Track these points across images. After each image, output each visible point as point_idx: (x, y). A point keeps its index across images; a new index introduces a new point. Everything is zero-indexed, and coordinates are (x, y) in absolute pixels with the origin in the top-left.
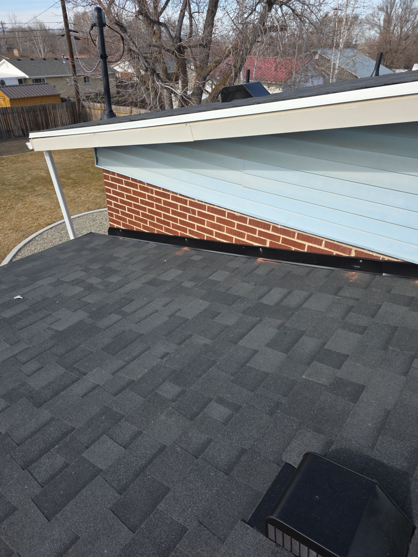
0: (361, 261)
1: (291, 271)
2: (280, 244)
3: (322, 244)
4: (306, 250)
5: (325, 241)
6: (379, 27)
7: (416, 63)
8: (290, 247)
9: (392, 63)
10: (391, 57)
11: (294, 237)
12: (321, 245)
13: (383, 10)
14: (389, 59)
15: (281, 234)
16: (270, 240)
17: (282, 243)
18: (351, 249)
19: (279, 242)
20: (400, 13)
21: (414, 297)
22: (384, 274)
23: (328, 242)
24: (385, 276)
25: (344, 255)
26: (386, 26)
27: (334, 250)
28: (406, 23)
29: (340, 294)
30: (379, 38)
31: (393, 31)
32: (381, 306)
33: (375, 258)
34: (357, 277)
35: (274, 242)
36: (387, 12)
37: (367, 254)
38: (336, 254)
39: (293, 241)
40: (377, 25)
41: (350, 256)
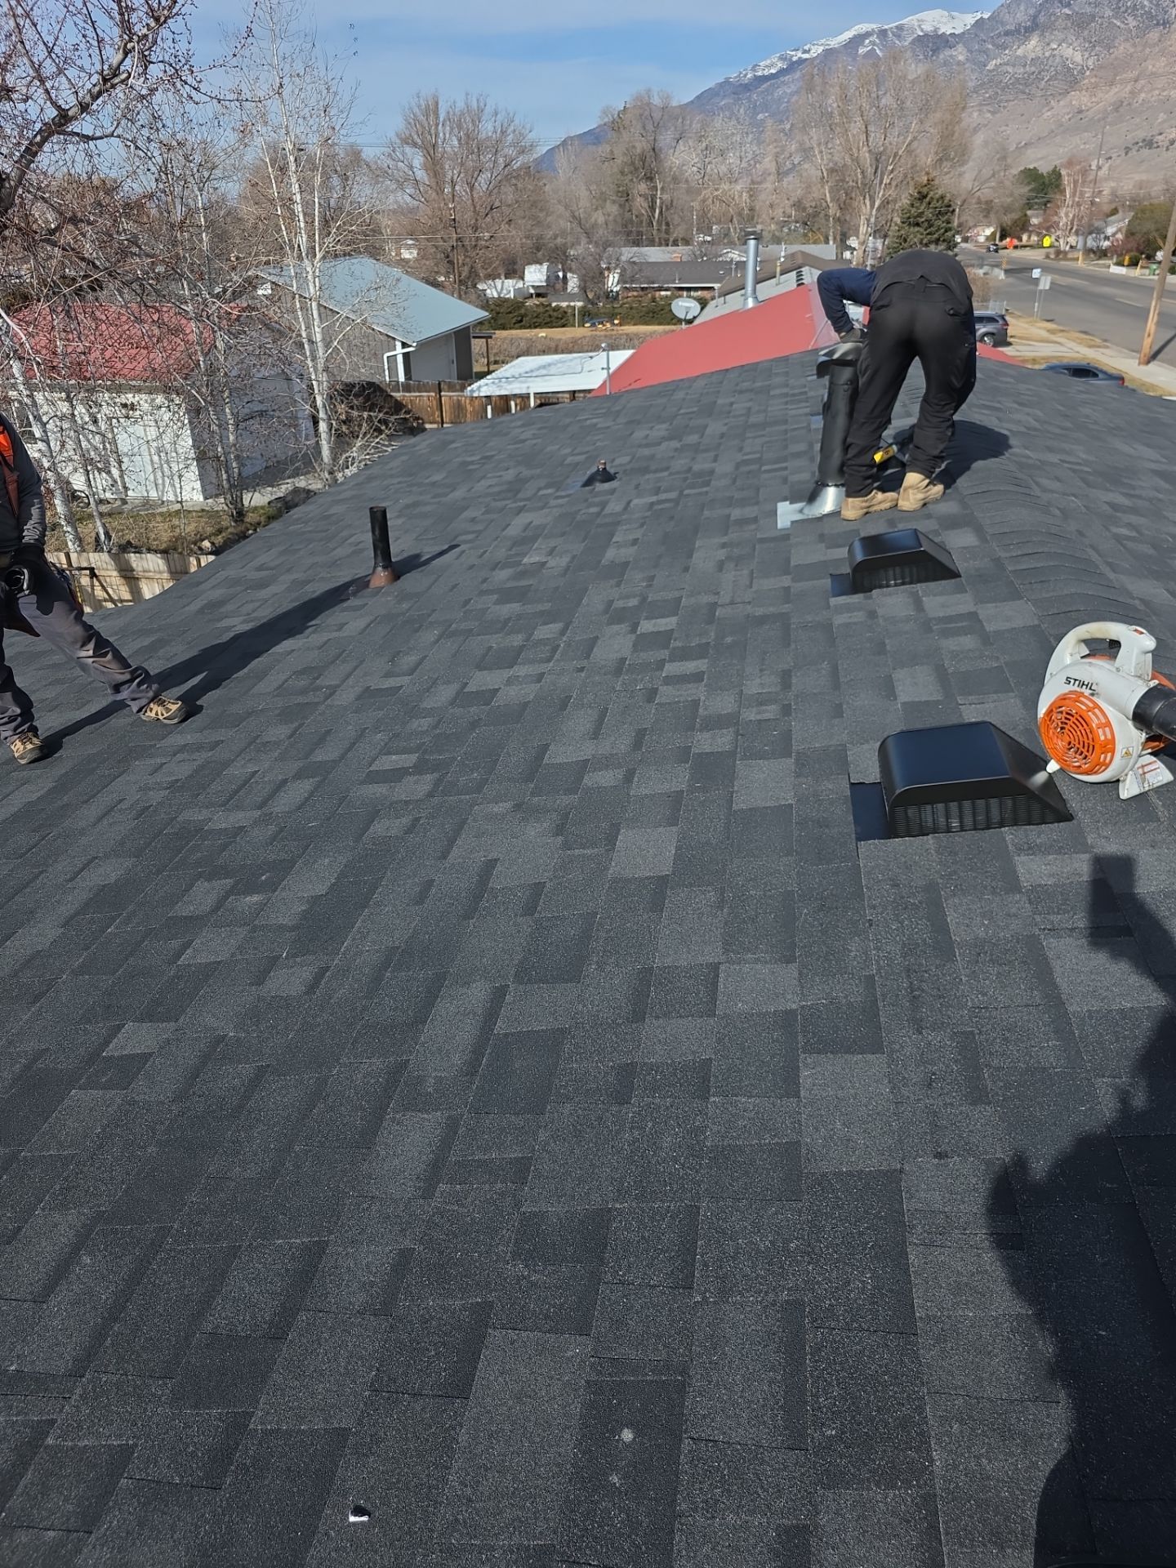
6: (417, 184)
7: (528, 264)
13: (414, 143)
14: (463, 264)
30: (425, 212)
36: (424, 147)
40: (407, 180)
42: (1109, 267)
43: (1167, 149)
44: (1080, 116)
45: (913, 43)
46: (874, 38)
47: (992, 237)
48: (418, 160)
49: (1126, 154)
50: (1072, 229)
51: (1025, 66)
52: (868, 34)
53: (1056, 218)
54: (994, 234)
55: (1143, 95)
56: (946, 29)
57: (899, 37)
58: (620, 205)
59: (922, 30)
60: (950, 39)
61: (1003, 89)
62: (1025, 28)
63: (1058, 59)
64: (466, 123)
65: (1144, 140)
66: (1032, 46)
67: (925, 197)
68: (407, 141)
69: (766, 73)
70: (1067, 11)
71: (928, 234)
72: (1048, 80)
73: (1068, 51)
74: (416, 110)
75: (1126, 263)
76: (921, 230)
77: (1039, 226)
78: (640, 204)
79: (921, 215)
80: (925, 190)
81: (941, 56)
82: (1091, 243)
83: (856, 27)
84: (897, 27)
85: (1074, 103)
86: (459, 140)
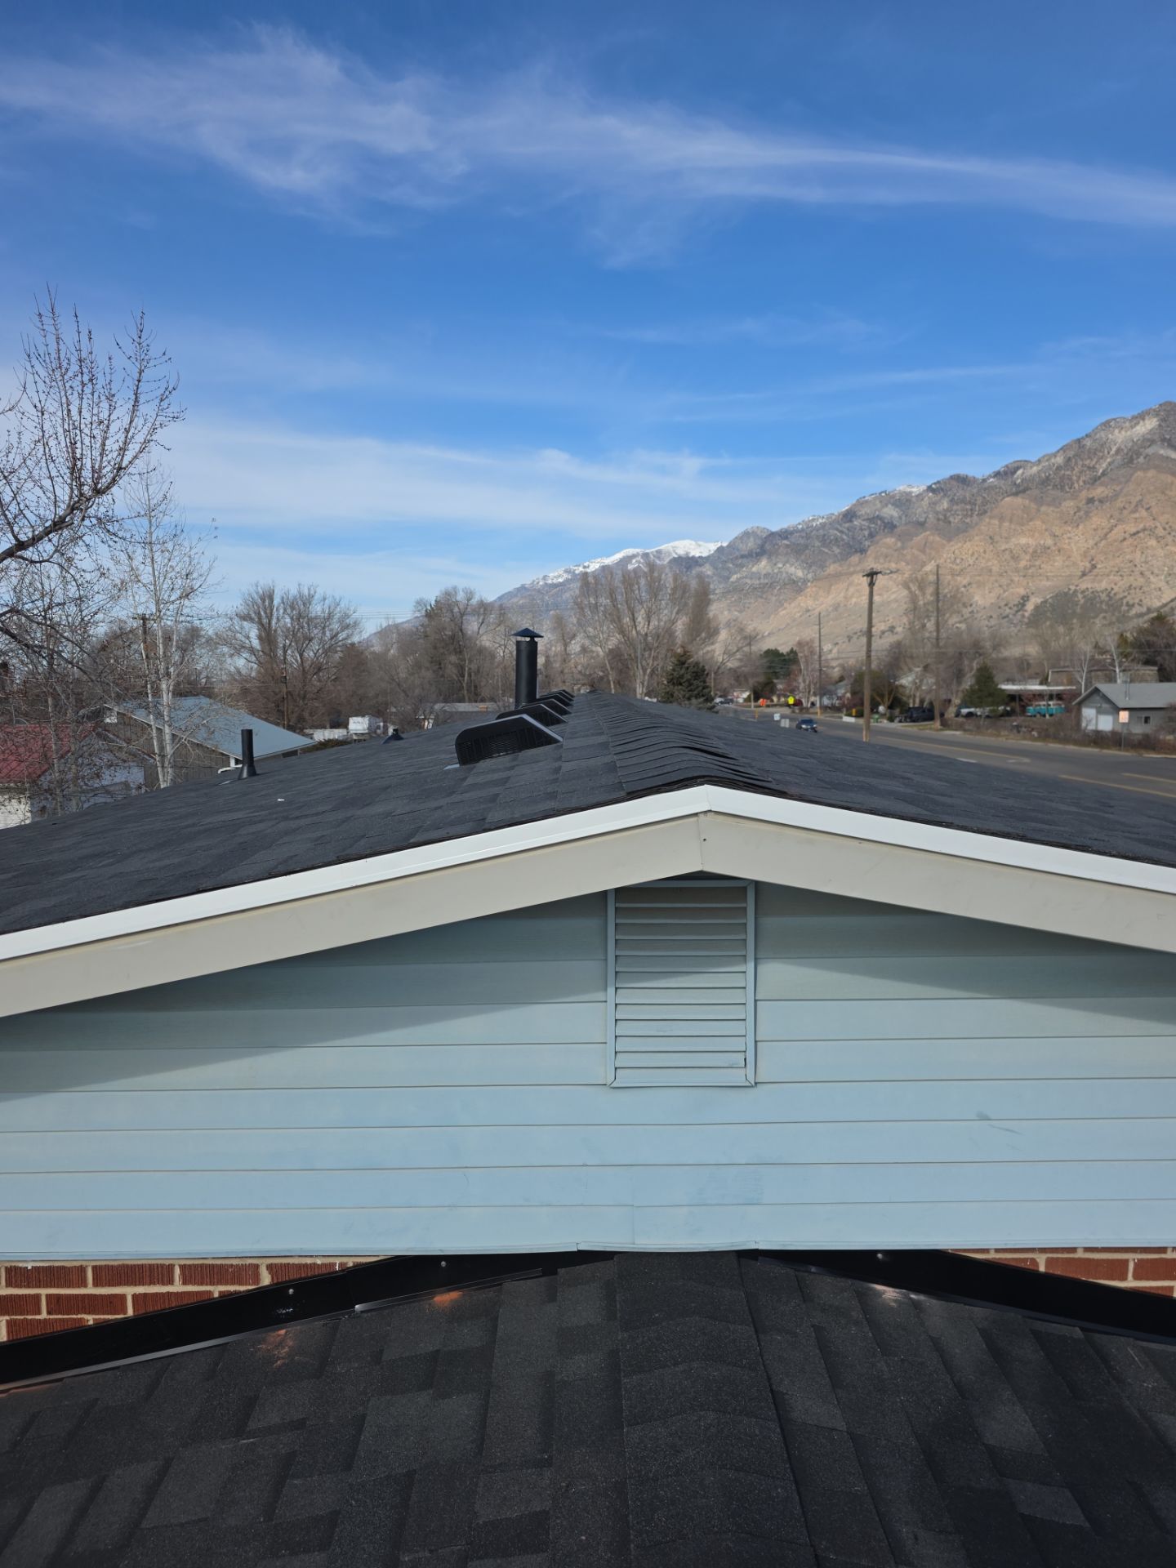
0: (291, 1291)
1: (97, 1399)
2: (45, 1319)
3: (173, 1276)
4: (130, 1312)
5: (180, 1266)
6: (252, 650)
7: (351, 716)
8: (79, 1316)
9: (301, 719)
10: (297, 709)
11: (84, 1284)
12: (171, 1282)
13: (251, 620)
14: (293, 713)
15: (39, 1287)
16: (8, 1318)
17: (49, 1313)
18: (257, 1267)
19: (39, 1313)
20: (289, 625)
21: (438, 1351)
22: (357, 1306)
23: (190, 1266)
24: (362, 1312)
25: (242, 1288)
26: (267, 651)
27: (212, 1283)
28: (307, 642)
29: (252, 1425)
30: (259, 672)
31: (285, 658)
32: (364, 1417)
33: (324, 1271)
34: (291, 1343)
35: (22, 1317)
36: (260, 623)
37: (299, 1266)
38: (220, 1292)
39: (84, 1296)
40: (244, 647)
41: (260, 1285)
42: (841, 718)
43: (880, 637)
44: (808, 614)
45: (670, 562)
46: (639, 558)
47: (748, 700)
48: (254, 632)
49: (849, 641)
50: (809, 692)
51: (760, 578)
52: (634, 556)
53: (795, 684)
54: (749, 697)
55: (854, 600)
56: (696, 553)
57: (659, 558)
58: (434, 671)
59: (676, 554)
60: (699, 560)
61: (745, 595)
62: (756, 553)
63: (784, 575)
64: (299, 607)
65: (861, 631)
66: (763, 565)
67: (684, 663)
68: (245, 617)
69: (555, 581)
70: (786, 542)
71: (689, 691)
72: (780, 589)
73: (792, 570)
74: (256, 597)
75: (854, 714)
76: (684, 688)
77: (785, 690)
78: (451, 671)
79: (682, 677)
80: (683, 659)
81: (694, 572)
82: (826, 701)
83: (625, 551)
84: (657, 551)
85: (802, 604)
86: (292, 619)
